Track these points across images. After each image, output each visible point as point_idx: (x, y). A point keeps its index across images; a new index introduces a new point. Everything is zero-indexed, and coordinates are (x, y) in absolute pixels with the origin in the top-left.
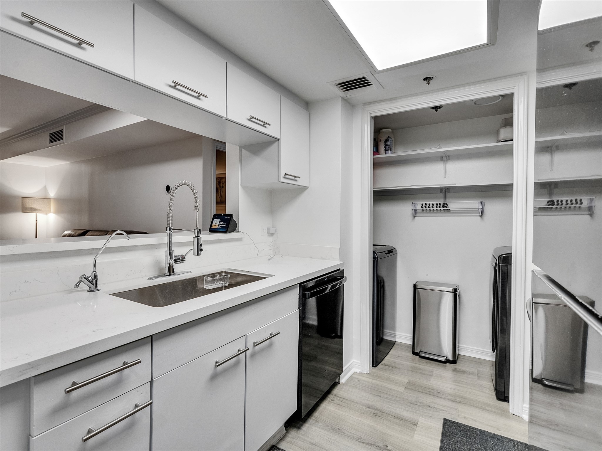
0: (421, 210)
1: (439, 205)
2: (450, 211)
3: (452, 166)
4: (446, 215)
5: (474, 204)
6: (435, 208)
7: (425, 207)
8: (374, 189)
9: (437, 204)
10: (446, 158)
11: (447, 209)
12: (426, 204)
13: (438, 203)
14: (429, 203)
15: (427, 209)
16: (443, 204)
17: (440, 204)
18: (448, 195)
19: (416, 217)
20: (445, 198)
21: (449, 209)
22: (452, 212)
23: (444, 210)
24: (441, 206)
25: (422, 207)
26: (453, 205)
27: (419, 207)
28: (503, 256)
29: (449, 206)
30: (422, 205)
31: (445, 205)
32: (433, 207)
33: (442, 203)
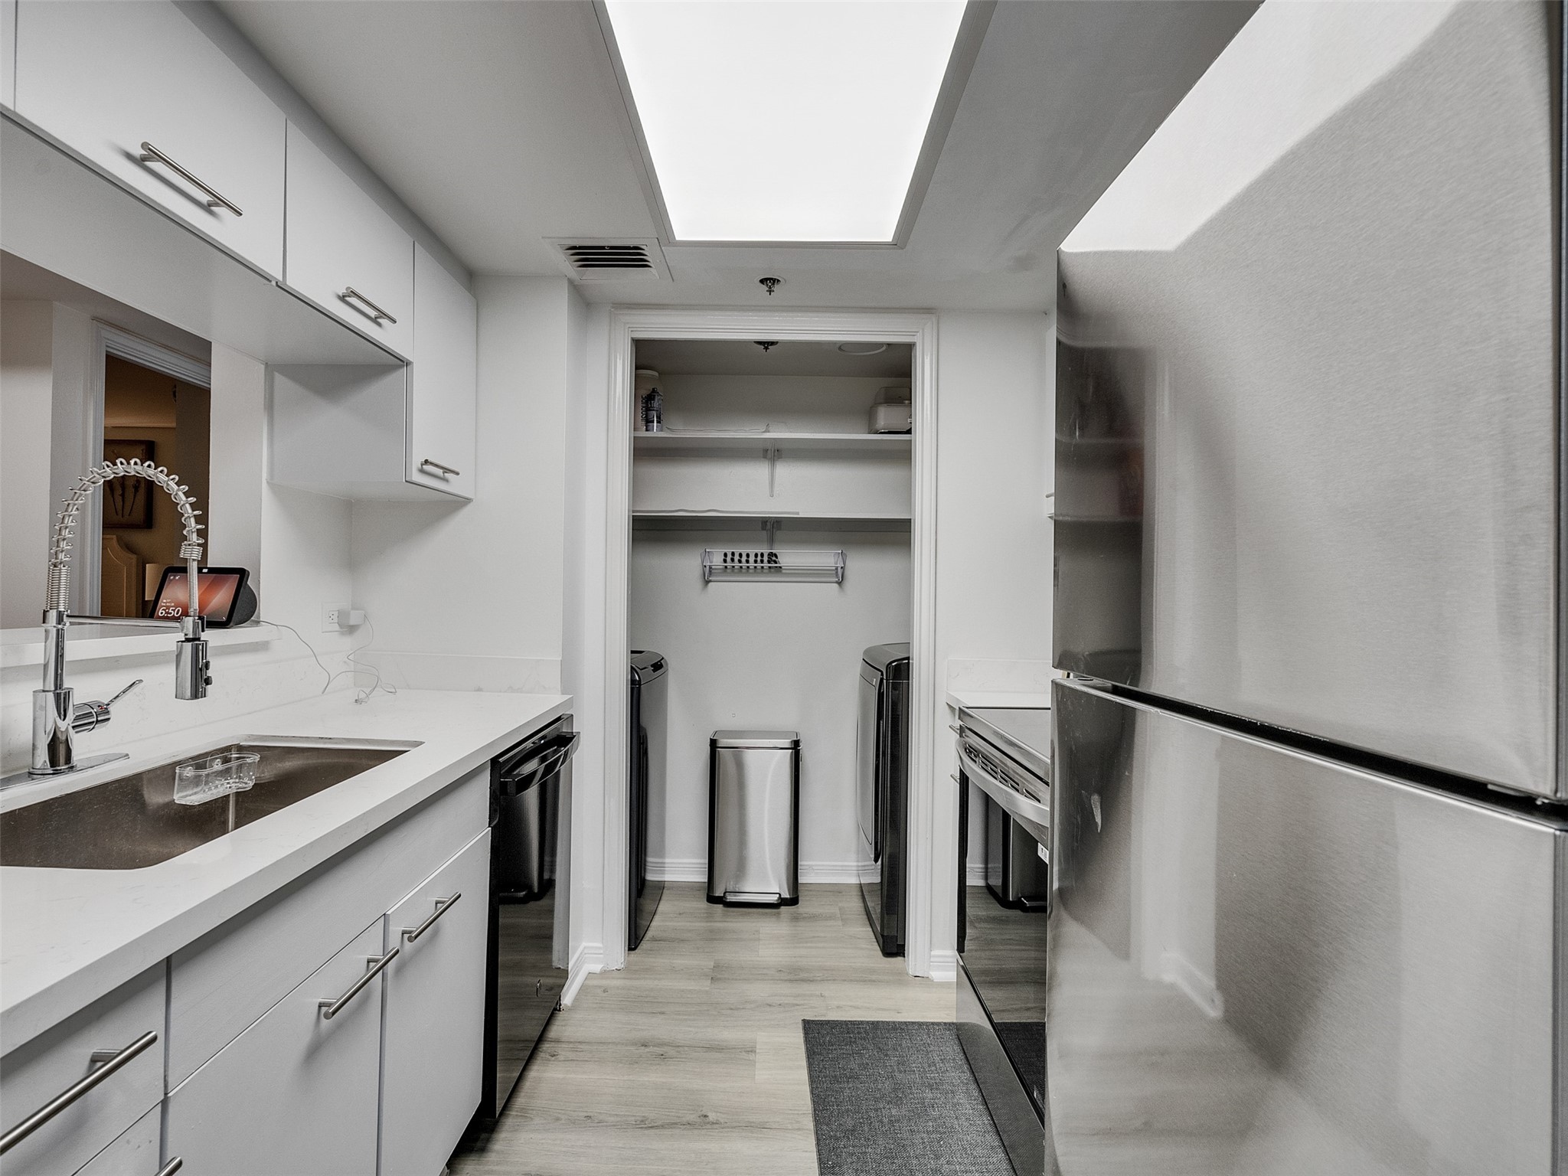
0: (721, 567)
1: (759, 558)
2: (781, 571)
3: (787, 473)
4: (774, 579)
5: (824, 558)
6: (752, 564)
7: (733, 560)
8: (634, 514)
9: (756, 555)
10: (773, 453)
11: (776, 567)
12: (733, 554)
13: (759, 552)
14: (740, 551)
15: (734, 568)
16: (769, 555)
17: (762, 555)
18: (778, 534)
19: (710, 584)
20: (771, 541)
21: (780, 567)
22: (785, 573)
23: (770, 567)
24: (766, 559)
25: (725, 561)
26: (789, 557)
27: (717, 560)
28: (893, 664)
29: (780, 559)
30: (726, 555)
31: (773, 557)
32: (747, 561)
33: (766, 552)
